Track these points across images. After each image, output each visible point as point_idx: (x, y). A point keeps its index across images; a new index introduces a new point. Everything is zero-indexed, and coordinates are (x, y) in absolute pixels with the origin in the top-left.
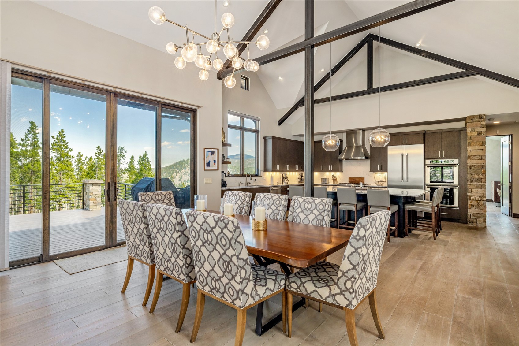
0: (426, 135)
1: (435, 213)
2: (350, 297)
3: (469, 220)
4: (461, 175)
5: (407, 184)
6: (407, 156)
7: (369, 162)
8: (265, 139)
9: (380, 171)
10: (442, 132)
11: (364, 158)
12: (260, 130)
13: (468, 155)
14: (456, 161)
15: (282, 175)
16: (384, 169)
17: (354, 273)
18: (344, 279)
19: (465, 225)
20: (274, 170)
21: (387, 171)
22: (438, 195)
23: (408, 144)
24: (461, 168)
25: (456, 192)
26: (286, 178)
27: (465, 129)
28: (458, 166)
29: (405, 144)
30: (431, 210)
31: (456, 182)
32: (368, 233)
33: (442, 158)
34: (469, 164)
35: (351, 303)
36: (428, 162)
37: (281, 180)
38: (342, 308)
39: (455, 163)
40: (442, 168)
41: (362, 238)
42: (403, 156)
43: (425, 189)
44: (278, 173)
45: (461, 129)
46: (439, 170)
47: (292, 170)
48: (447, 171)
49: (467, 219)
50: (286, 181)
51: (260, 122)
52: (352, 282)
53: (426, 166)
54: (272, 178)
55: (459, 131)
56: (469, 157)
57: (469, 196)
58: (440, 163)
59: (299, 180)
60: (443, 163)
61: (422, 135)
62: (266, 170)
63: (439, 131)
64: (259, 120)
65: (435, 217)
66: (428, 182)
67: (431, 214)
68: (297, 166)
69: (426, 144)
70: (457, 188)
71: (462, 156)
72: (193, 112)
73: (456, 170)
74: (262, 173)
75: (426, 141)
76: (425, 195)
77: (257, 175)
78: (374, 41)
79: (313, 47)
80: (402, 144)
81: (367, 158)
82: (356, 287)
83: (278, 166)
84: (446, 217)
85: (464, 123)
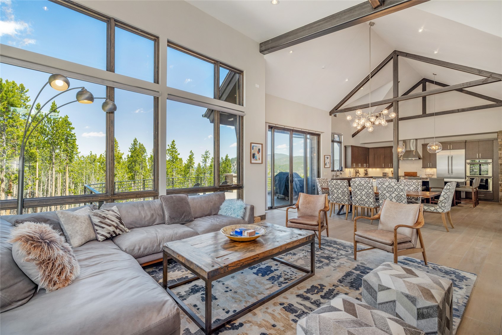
0: (467, 143)
1: (474, 192)
2: (443, 209)
3: (500, 200)
4: (494, 170)
5: (452, 176)
6: (452, 157)
7: (421, 161)
8: (345, 147)
9: (430, 167)
10: (479, 141)
11: (418, 158)
12: (342, 141)
13: (499, 156)
14: (490, 161)
15: (355, 171)
16: (434, 166)
17: (445, 201)
18: (441, 203)
19: (498, 203)
20: (352, 167)
21: (436, 168)
22: (476, 183)
23: (452, 149)
24: (494, 165)
25: (490, 181)
26: (358, 172)
27: (497, 139)
28: (491, 164)
29: (450, 149)
30: (471, 190)
31: (490, 174)
32: (451, 187)
33: (479, 158)
34: (499, 163)
35: (444, 211)
36: (468, 161)
37: (355, 174)
38: (440, 213)
39: (489, 162)
40: (480, 165)
41: (448, 189)
42: (448, 158)
43: (466, 179)
44: (352, 169)
45: (493, 139)
46: (477, 167)
47: (362, 166)
48: (483, 167)
49: (498, 199)
50: (358, 174)
51: (342, 136)
52: (444, 204)
53: (467, 164)
54: (350, 172)
55: (492, 141)
56: (500, 158)
57: (500, 184)
58: (478, 162)
59: (364, 174)
60: (480, 162)
61: (464, 144)
62: (346, 167)
63: (477, 140)
64: (341, 135)
65: (474, 195)
66: (468, 174)
67: (472, 192)
68: (360, 164)
69: (467, 149)
70: (491, 178)
71: (494, 157)
72: (318, 135)
73: (490, 166)
74: (344, 169)
75: (467, 147)
76: (466, 182)
77: (341, 170)
78: (427, 83)
79: (398, 101)
80: (448, 149)
81: (419, 159)
82: (446, 205)
83: (354, 164)
84: (482, 198)
85: (496, 134)
